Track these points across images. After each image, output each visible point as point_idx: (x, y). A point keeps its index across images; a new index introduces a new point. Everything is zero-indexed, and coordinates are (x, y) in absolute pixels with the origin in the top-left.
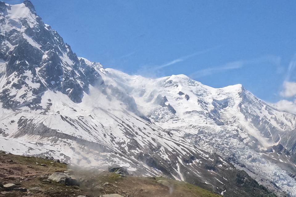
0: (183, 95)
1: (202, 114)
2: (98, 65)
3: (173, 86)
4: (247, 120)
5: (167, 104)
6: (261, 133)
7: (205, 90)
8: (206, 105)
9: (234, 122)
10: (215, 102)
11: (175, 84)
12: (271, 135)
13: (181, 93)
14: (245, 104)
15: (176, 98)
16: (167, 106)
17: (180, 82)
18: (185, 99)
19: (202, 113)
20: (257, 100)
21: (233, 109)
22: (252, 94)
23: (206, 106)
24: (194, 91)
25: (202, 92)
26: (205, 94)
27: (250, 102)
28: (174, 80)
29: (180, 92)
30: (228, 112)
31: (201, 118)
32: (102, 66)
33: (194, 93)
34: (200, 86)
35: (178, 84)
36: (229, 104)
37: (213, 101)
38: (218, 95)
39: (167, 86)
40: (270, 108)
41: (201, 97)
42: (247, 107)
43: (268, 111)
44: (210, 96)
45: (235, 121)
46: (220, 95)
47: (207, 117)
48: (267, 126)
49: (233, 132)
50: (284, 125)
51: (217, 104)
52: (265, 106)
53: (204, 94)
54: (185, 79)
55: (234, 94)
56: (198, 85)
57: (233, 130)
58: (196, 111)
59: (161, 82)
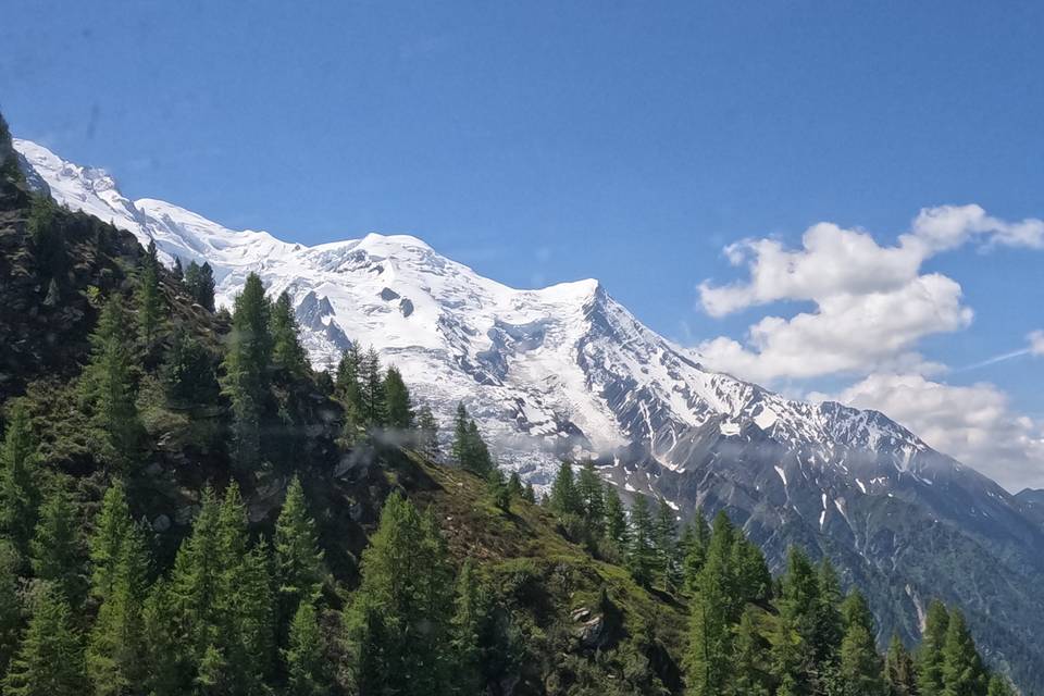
0: (395, 300)
1: (439, 358)
2: (99, 177)
3: (367, 269)
4: (590, 388)
5: (326, 321)
6: (623, 426)
7: (478, 292)
8: (468, 337)
9: (549, 392)
10: (499, 331)
11: (374, 265)
12: (652, 433)
13: (388, 294)
14: (596, 343)
15: (367, 308)
16: (325, 327)
17: (392, 258)
18: (397, 314)
19: (439, 354)
20: (641, 332)
21: (555, 355)
22: (627, 312)
23: (464, 339)
24: (437, 291)
25: (462, 296)
26: (471, 303)
27: (616, 338)
28: (371, 252)
29: (386, 289)
30: (535, 363)
31: (433, 370)
32: (112, 183)
33: (434, 297)
34: (461, 276)
35: (383, 263)
36: (546, 337)
37: (496, 324)
38: (518, 308)
39: (346, 270)
40: (676, 358)
41: (456, 311)
42: (602, 352)
43: (669, 368)
44: (489, 310)
45: (551, 390)
46: (522, 311)
47: (455, 369)
48: (643, 406)
49: (506, 403)
50: (709, 412)
51: (508, 336)
52: (661, 352)
53: (468, 301)
54: (411, 251)
55: (570, 310)
56: (455, 274)
57: (506, 399)
58: (421, 348)
59: (331, 255)
